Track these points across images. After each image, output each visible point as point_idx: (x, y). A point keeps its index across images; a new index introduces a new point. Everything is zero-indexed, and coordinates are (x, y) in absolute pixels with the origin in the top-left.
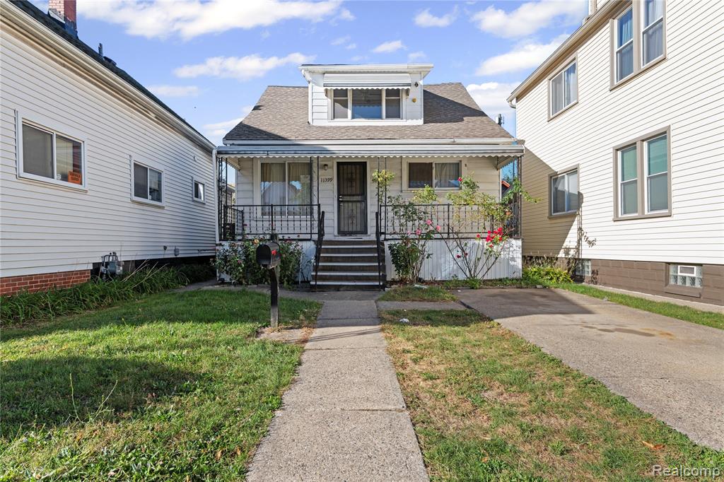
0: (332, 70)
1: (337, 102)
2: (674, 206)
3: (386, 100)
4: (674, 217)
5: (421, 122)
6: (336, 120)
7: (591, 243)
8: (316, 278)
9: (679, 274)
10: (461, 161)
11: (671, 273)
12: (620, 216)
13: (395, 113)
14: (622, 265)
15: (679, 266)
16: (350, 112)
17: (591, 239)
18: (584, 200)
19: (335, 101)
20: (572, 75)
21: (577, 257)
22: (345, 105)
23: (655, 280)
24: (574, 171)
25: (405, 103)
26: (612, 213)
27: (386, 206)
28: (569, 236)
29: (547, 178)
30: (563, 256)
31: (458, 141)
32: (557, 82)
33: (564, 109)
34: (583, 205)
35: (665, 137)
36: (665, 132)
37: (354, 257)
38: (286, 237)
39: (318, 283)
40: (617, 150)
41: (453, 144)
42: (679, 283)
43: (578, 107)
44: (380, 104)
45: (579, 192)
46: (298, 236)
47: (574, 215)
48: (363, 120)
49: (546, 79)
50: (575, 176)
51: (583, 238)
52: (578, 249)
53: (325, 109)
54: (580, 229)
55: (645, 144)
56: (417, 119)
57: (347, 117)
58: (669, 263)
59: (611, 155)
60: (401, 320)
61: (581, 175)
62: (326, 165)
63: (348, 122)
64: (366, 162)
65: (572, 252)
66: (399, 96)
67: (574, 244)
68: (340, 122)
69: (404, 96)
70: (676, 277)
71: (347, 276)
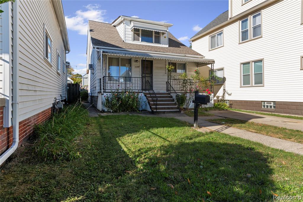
0: (135, 20)
1: (135, 34)
2: (265, 83)
3: (155, 35)
4: (265, 87)
5: (167, 46)
6: (135, 41)
7: (230, 95)
8: (156, 109)
9: (266, 104)
10: (186, 63)
11: (263, 104)
12: (242, 86)
13: (158, 41)
14: (243, 102)
15: (266, 102)
16: (140, 39)
17: (229, 93)
18: (226, 80)
19: (134, 33)
20: (219, 36)
21: (223, 99)
22: (138, 35)
23: (257, 107)
24: (222, 69)
25: (162, 38)
26: (240, 85)
27: (170, 79)
28: (219, 92)
29: (208, 71)
30: (216, 99)
31: (187, 55)
32: (213, 37)
33: (217, 47)
34: (226, 81)
35: (262, 61)
36: (262, 60)
37: (163, 100)
38: (134, 91)
39: (157, 111)
40: (241, 64)
41: (185, 56)
42: (266, 107)
43: (224, 48)
44: (152, 37)
45: (224, 77)
46: (138, 91)
47: (222, 85)
48: (146, 43)
49: (208, 36)
50: (222, 71)
51: (226, 93)
52: (223, 97)
53: (131, 36)
54: (224, 90)
55: (253, 63)
56: (166, 45)
57: (139, 41)
58: (262, 101)
59: (239, 65)
60: (222, 123)
61: (225, 71)
62: (137, 61)
63: (139, 43)
64: (153, 61)
65: (220, 98)
66: (159, 35)
67: (222, 95)
68: (136, 42)
69: (161, 35)
70: (264, 106)
71: (165, 107)
